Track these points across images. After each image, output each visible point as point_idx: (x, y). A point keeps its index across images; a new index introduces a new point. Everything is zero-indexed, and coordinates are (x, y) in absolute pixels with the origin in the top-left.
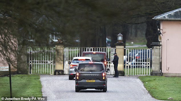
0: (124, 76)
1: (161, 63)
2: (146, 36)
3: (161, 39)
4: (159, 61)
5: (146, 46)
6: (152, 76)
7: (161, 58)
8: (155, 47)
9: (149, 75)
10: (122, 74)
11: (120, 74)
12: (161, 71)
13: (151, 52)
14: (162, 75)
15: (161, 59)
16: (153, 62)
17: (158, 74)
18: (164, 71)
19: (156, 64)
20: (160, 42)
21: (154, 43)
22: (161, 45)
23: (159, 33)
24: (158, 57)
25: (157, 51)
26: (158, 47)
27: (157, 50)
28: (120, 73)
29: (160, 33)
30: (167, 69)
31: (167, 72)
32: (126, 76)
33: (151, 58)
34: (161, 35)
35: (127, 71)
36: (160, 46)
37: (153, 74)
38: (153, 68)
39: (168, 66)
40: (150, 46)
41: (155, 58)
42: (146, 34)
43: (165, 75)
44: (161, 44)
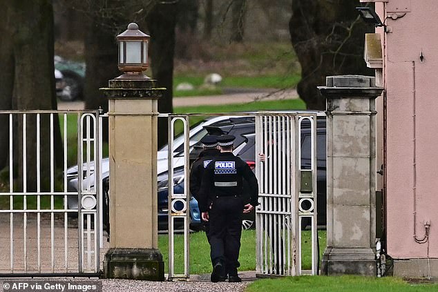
0: (162, 279)
1: (380, 200)
2: (295, 39)
3: (378, 52)
4: (371, 184)
5: (294, 95)
6: (329, 278)
7: (384, 166)
8: (343, 104)
9: (313, 271)
10: (146, 272)
11: (135, 271)
12: (384, 246)
13: (321, 134)
14: (388, 272)
15: (382, 172)
16: (334, 192)
17: (365, 263)
18: (400, 245)
19: (352, 205)
20: (371, 72)
21: (335, 81)
22: (378, 92)
23: (368, 16)
24: (363, 166)
25: (359, 127)
26: (363, 105)
27: (357, 122)
28: (139, 265)
29: (375, 21)
30: (421, 235)
31: (418, 251)
32: (171, 279)
33: (322, 168)
34: (379, 30)
35: (179, 250)
36: (372, 98)
37: (335, 267)
38: (335, 229)
39: (424, 218)
40: (313, 97)
41: (344, 168)
42: (294, 25)
43: (405, 273)
44: (378, 83)
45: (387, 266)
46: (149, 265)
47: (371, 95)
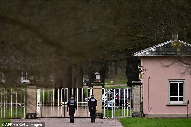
0: (103, 118)
1: (142, 104)
2: (126, 75)
3: (142, 77)
4: (141, 101)
5: (127, 85)
6: (133, 118)
7: (143, 98)
8: (135, 86)
9: (130, 117)
10: (100, 117)
11: (98, 117)
12: (143, 112)
13: (131, 92)
14: (144, 117)
15: (143, 99)
16: (134, 102)
17: (140, 115)
18: (146, 112)
19: (137, 104)
20: (141, 80)
21: (134, 82)
22: (142, 84)
23: (140, 70)
24: (139, 98)
25: (138, 90)
27: (138, 89)
28: (98, 116)
29: (141, 71)
30: (150, 110)
31: (149, 113)
32: (104, 118)
33: (132, 98)
34: (142, 73)
35: (106, 113)
36: (141, 85)
37: (134, 116)
38: (134, 109)
39: (150, 107)
40: (130, 85)
41: (136, 98)
42: (126, 72)
43: (147, 117)
44: (142, 82)
45: (144, 116)
46: (100, 116)
47: (140, 85)
